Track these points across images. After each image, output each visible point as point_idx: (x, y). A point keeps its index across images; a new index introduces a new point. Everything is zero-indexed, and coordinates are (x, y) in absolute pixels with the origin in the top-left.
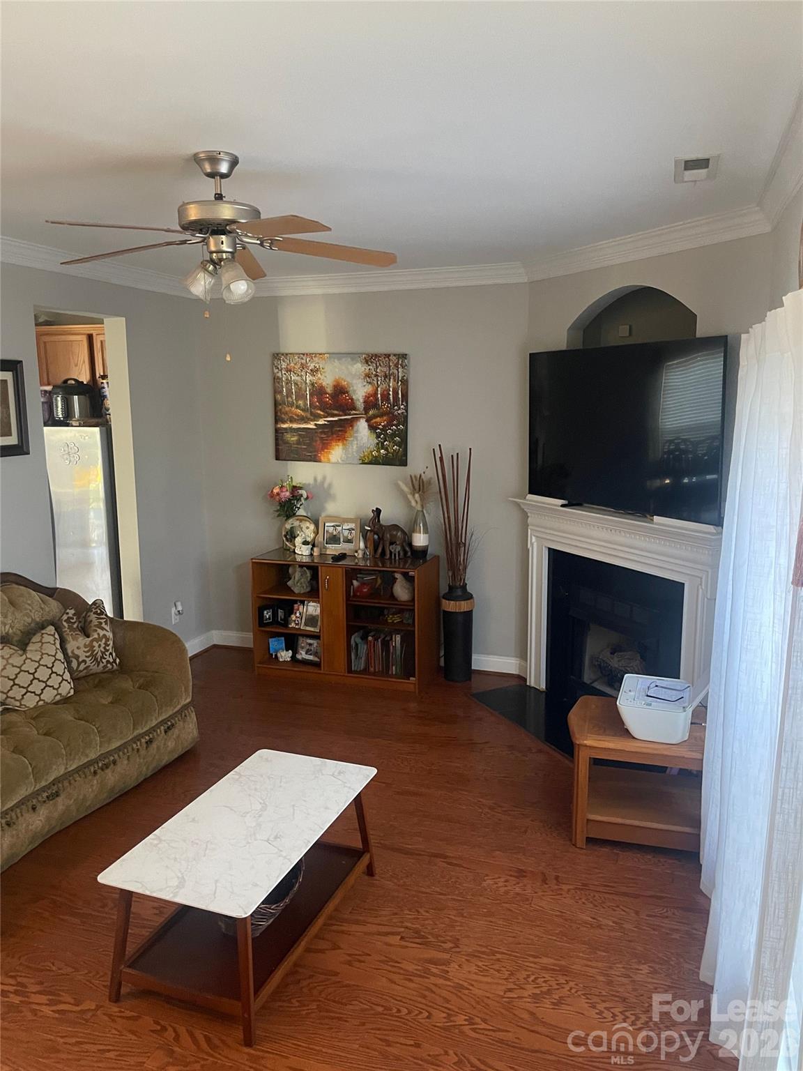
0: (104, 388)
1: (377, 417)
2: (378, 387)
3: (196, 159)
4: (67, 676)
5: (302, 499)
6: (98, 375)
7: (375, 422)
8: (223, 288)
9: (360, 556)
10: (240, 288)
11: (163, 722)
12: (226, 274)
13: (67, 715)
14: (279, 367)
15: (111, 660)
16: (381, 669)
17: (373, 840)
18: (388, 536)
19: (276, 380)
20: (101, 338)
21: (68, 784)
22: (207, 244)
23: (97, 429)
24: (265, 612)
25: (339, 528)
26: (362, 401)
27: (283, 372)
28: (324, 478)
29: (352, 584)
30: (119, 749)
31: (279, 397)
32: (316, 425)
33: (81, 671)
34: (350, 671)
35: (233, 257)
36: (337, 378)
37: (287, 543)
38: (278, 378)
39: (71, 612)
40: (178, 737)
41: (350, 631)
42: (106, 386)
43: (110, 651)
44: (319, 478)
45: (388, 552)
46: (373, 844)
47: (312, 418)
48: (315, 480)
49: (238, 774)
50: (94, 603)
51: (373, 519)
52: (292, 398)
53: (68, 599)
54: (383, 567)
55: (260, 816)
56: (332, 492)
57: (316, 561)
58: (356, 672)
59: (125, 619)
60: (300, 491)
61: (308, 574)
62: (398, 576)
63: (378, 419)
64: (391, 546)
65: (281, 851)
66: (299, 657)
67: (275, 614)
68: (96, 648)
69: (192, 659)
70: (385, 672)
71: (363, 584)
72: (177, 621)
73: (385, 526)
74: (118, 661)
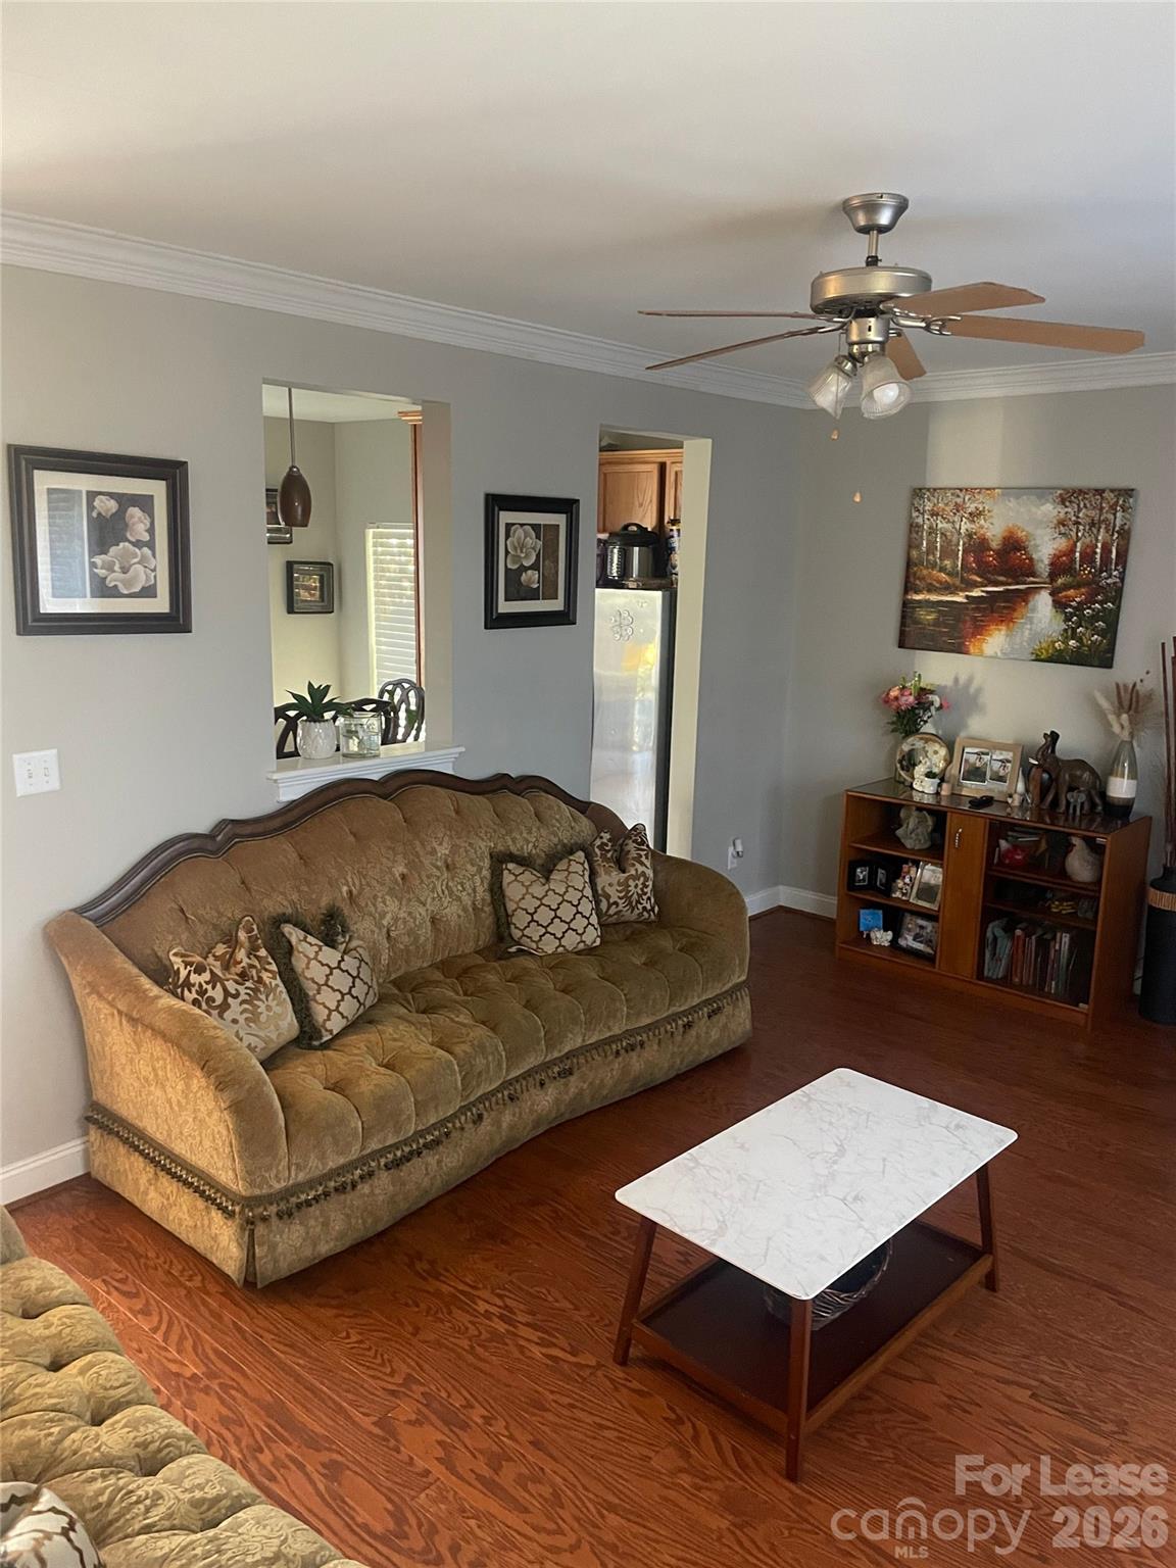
0: (672, 537)
1: (1069, 589)
2: (1078, 541)
3: (847, 208)
4: (594, 919)
5: (932, 708)
6: (666, 520)
7: (1066, 597)
8: (863, 396)
9: (1016, 803)
10: (888, 395)
11: (707, 1002)
12: (869, 376)
13: (589, 970)
14: (921, 509)
15: (649, 907)
16: (1031, 982)
17: (1000, 1238)
18: (1067, 776)
19: (914, 528)
20: (676, 468)
21: (583, 1061)
22: (847, 332)
23: (659, 594)
24: (859, 870)
25: (986, 758)
26: (1047, 562)
27: (926, 517)
28: (970, 680)
29: (998, 846)
30: (648, 1028)
31: (914, 553)
32: (967, 597)
33: (611, 916)
34: (980, 975)
35: (883, 349)
36: (1010, 525)
37: (902, 773)
38: (917, 525)
39: (607, 836)
40: (725, 1026)
41: (988, 916)
42: (675, 533)
43: (649, 895)
44: (963, 679)
45: (1063, 803)
46: (999, 1244)
47: (963, 586)
48: (956, 680)
49: (806, 1095)
50: (635, 828)
51: (1044, 748)
52: (934, 555)
53: (603, 818)
54: (1052, 824)
55: (835, 1162)
56: (981, 700)
57: (943, 803)
58: (989, 980)
59: (668, 854)
60: (930, 697)
61: (930, 822)
62: (1076, 841)
63: (1071, 592)
64: (1069, 796)
65: (862, 1220)
66: (902, 942)
67: (872, 875)
68: (632, 888)
69: (752, 919)
70: (1039, 988)
71: (1016, 847)
72: (735, 865)
73: (1062, 761)
74: (656, 909)
